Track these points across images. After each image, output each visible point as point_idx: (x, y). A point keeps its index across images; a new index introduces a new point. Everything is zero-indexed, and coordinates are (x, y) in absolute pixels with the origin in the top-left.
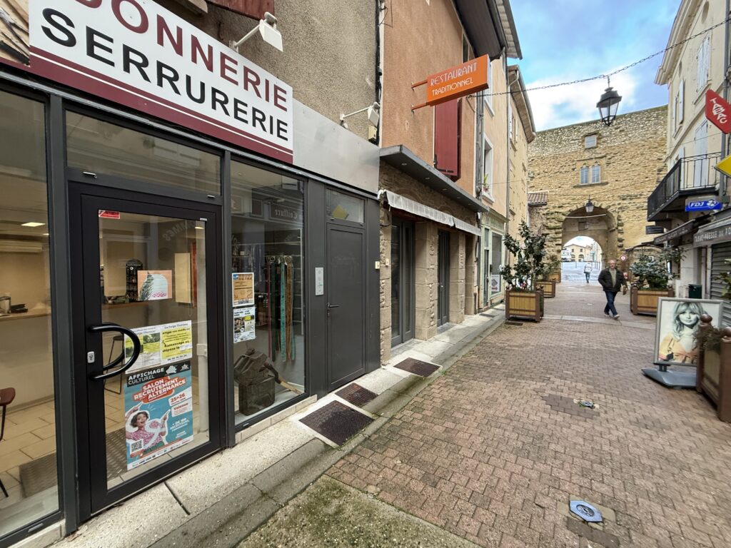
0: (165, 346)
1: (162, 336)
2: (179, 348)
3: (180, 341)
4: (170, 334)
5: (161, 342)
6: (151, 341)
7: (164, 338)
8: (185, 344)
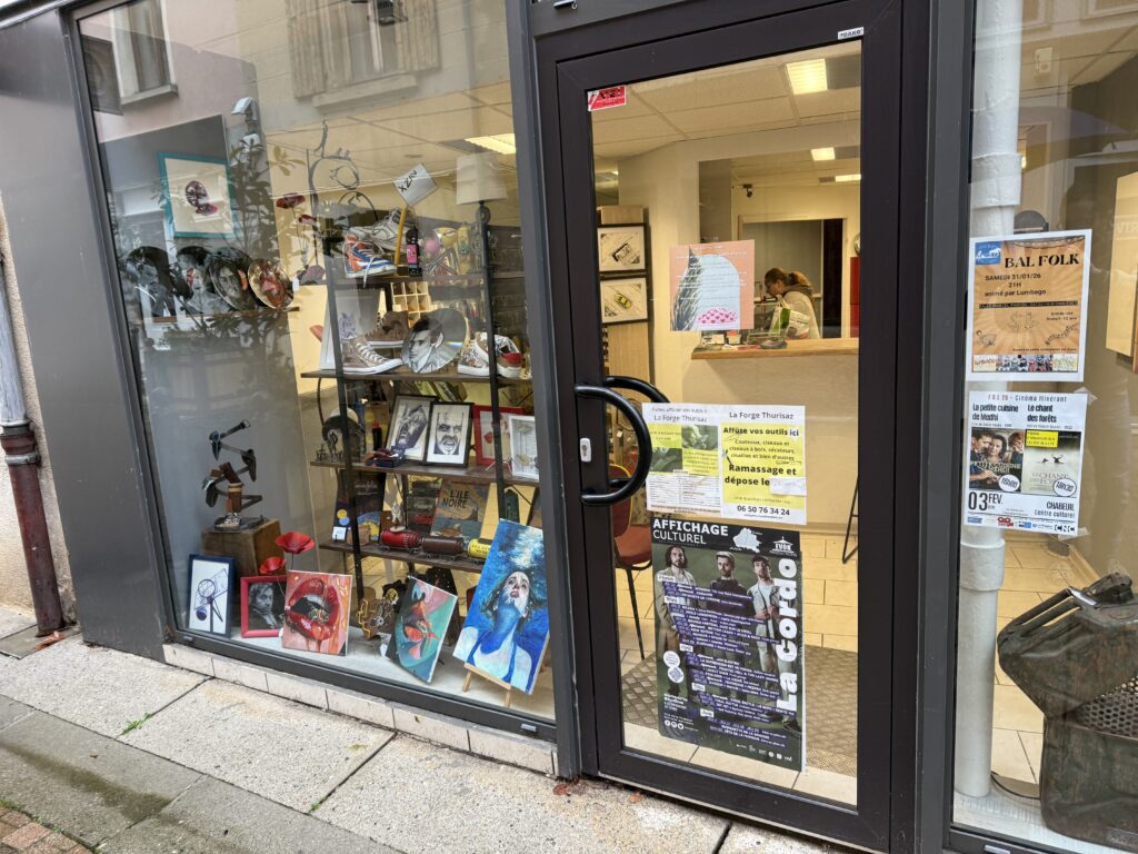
0: (731, 467)
1: (724, 440)
2: (767, 483)
3: (772, 464)
4: (743, 437)
5: (719, 452)
6: (698, 445)
7: (728, 445)
8: (784, 476)
